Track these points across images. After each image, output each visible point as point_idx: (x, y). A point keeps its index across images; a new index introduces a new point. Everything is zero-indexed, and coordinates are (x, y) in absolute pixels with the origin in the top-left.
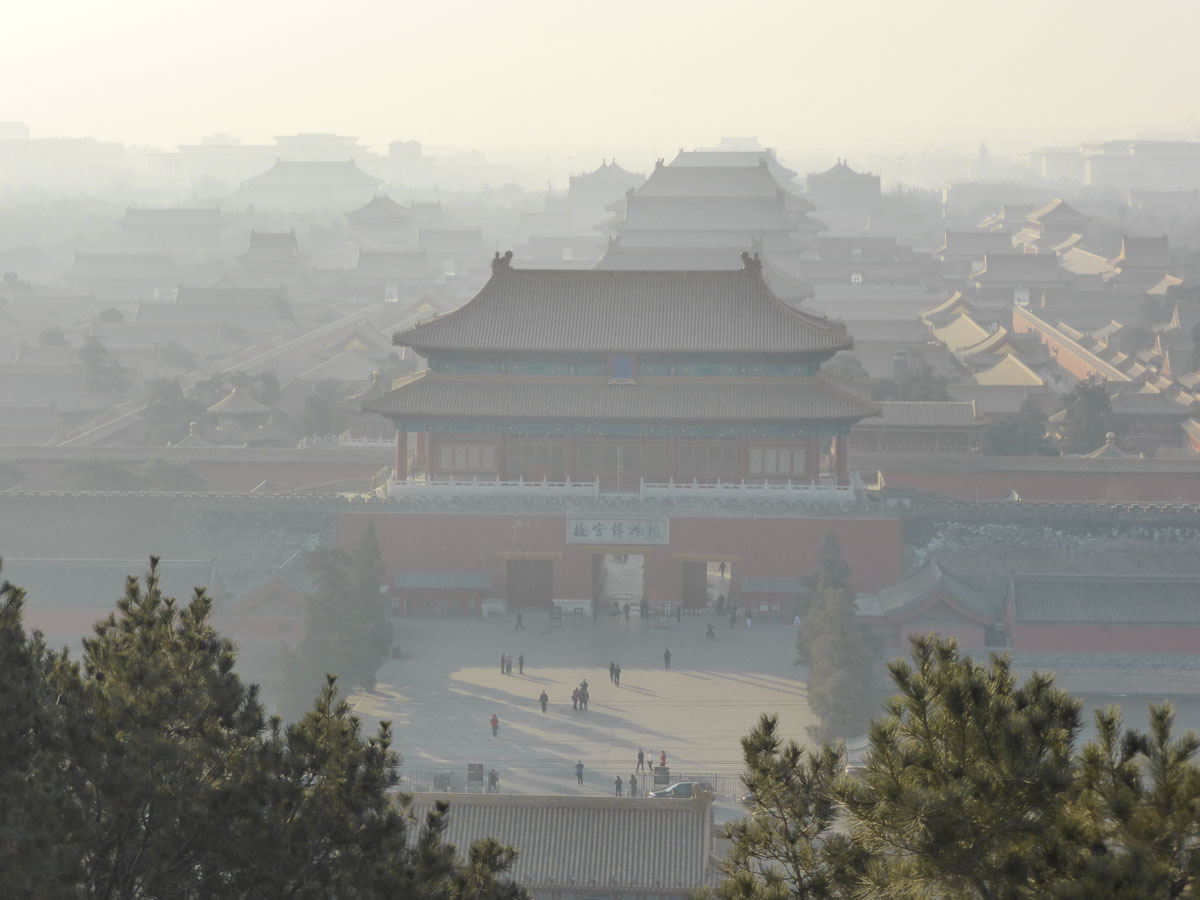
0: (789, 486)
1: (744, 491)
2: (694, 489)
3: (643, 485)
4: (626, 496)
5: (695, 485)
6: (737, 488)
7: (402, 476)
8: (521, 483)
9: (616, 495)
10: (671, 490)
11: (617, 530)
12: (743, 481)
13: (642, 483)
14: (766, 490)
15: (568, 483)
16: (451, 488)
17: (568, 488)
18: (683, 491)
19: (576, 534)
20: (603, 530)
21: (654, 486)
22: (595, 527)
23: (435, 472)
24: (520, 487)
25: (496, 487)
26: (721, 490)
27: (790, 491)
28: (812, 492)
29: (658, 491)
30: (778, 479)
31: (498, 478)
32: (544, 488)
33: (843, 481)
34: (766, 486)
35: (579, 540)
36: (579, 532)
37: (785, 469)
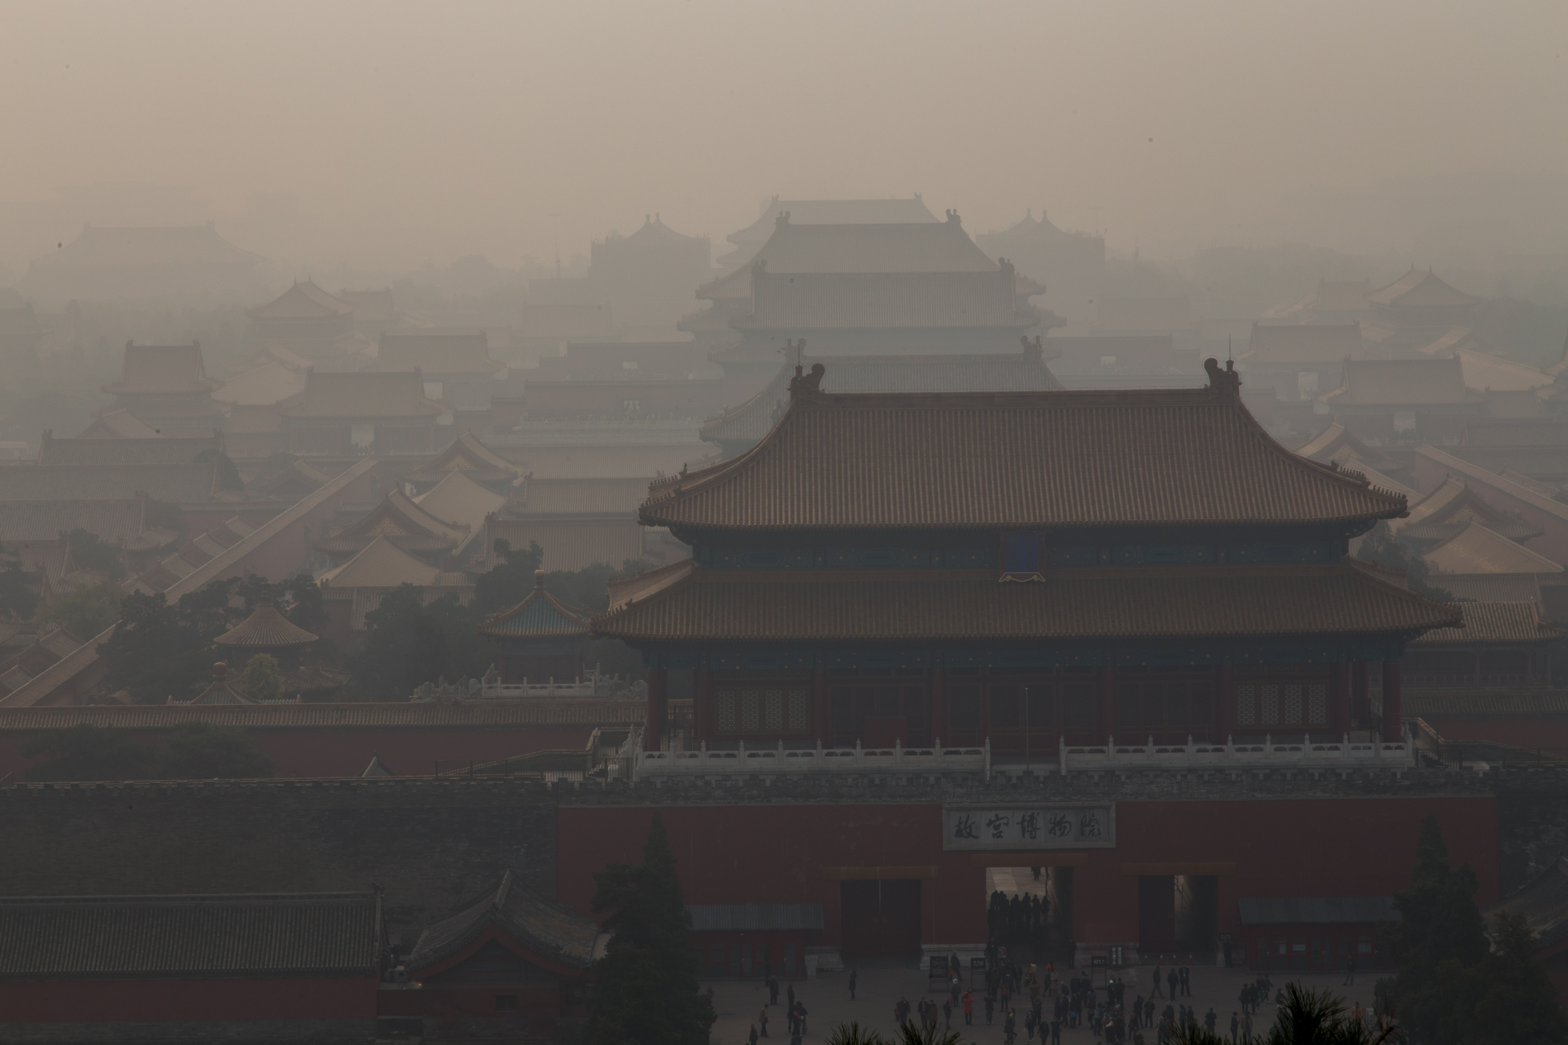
0: (1307, 747)
1: (1232, 756)
3: (1064, 750)
4: (1041, 769)
5: (1151, 748)
6: (1221, 750)
7: (652, 744)
8: (859, 751)
9: (1023, 767)
10: (1111, 757)
11: (1028, 826)
12: (1230, 738)
13: (1062, 746)
14: (1269, 753)
15: (938, 750)
16: (744, 761)
17: (938, 758)
18: (1132, 758)
19: (959, 834)
20: (1003, 828)
21: (1082, 751)
22: (991, 823)
23: (710, 734)
24: (859, 759)
25: (818, 759)
26: (1192, 755)
28: (1346, 755)
29: (1090, 759)
30: (1286, 733)
31: (819, 743)
32: (899, 759)
33: (1391, 736)
34: (1269, 747)
35: (965, 844)
36: (965, 830)
37: (1294, 714)
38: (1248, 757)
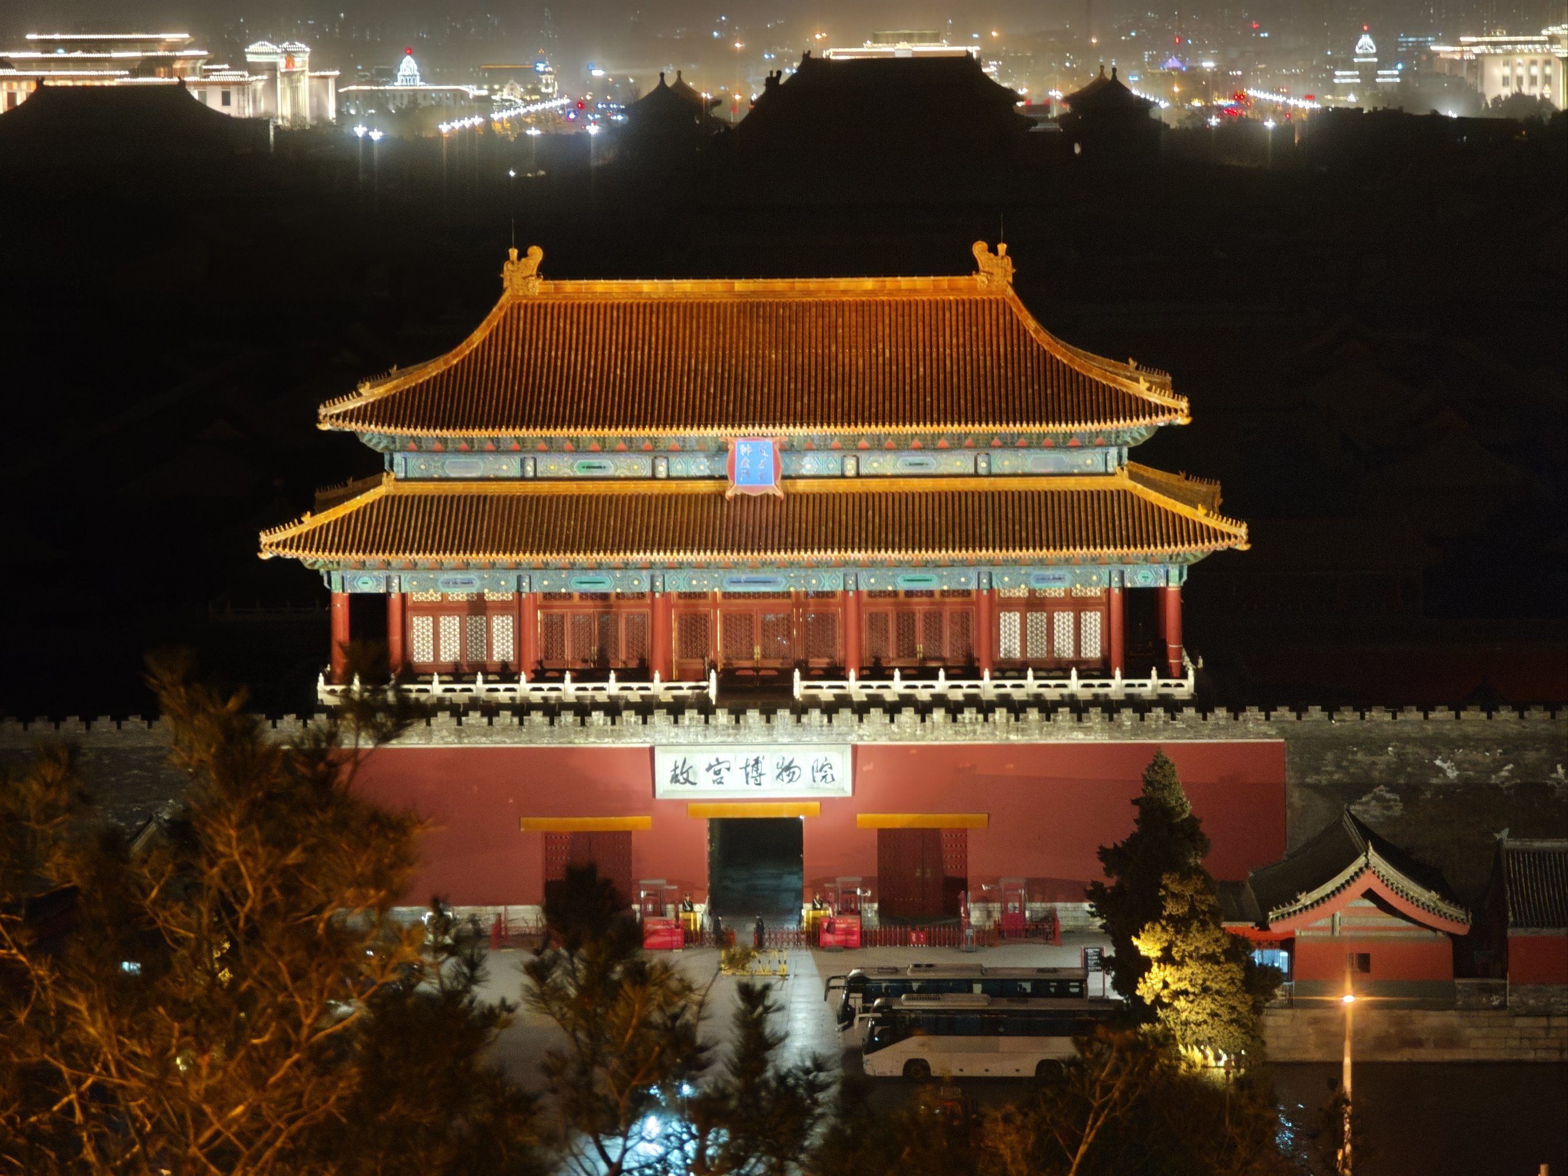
0: (1074, 682)
2: (897, 688)
3: (799, 686)
5: (898, 682)
6: (976, 685)
8: (568, 686)
11: (753, 771)
12: (987, 672)
13: (797, 681)
14: (1031, 687)
19: (675, 779)
20: (724, 773)
21: (820, 687)
22: (710, 767)
27: (1076, 688)
34: (1031, 683)
35: (682, 792)
36: (681, 775)
37: (1064, 646)
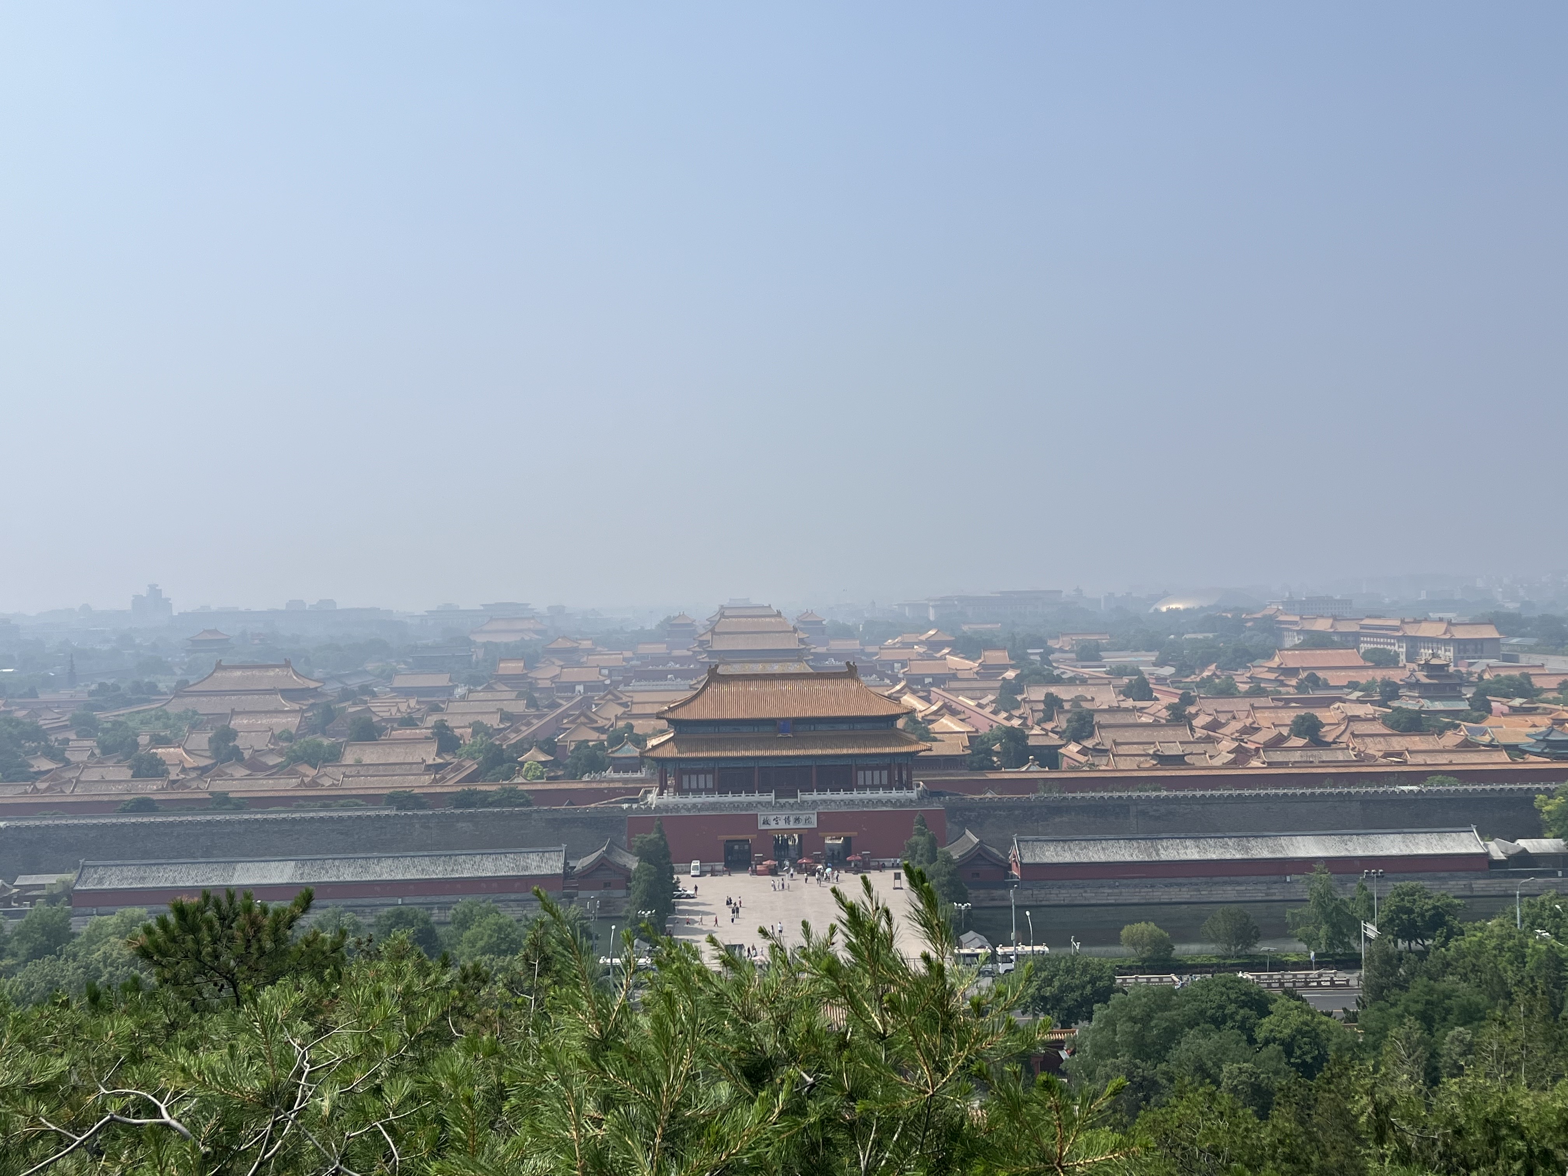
0: (881, 792)
1: (855, 795)
2: (828, 795)
3: (799, 793)
4: (792, 801)
5: (829, 793)
6: (852, 794)
7: (661, 793)
8: (730, 795)
9: (785, 800)
10: (815, 796)
11: (787, 820)
12: (855, 789)
14: (868, 795)
15: (757, 794)
16: (691, 799)
17: (757, 797)
18: (823, 797)
19: (763, 824)
20: (779, 821)
21: (806, 794)
22: (775, 819)
23: (680, 790)
24: (730, 798)
25: (716, 798)
26: (842, 795)
27: (881, 794)
28: (894, 794)
29: (807, 797)
30: (874, 788)
31: (717, 792)
32: (743, 798)
33: (910, 788)
34: (868, 792)
35: (766, 827)
36: (766, 822)
37: (877, 782)
38: (862, 796)
